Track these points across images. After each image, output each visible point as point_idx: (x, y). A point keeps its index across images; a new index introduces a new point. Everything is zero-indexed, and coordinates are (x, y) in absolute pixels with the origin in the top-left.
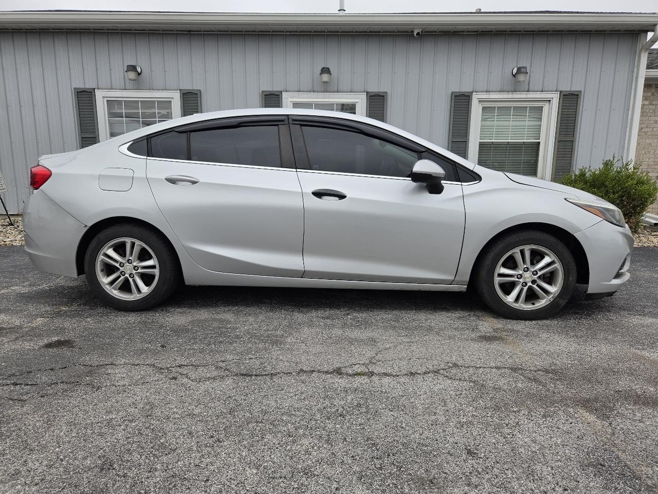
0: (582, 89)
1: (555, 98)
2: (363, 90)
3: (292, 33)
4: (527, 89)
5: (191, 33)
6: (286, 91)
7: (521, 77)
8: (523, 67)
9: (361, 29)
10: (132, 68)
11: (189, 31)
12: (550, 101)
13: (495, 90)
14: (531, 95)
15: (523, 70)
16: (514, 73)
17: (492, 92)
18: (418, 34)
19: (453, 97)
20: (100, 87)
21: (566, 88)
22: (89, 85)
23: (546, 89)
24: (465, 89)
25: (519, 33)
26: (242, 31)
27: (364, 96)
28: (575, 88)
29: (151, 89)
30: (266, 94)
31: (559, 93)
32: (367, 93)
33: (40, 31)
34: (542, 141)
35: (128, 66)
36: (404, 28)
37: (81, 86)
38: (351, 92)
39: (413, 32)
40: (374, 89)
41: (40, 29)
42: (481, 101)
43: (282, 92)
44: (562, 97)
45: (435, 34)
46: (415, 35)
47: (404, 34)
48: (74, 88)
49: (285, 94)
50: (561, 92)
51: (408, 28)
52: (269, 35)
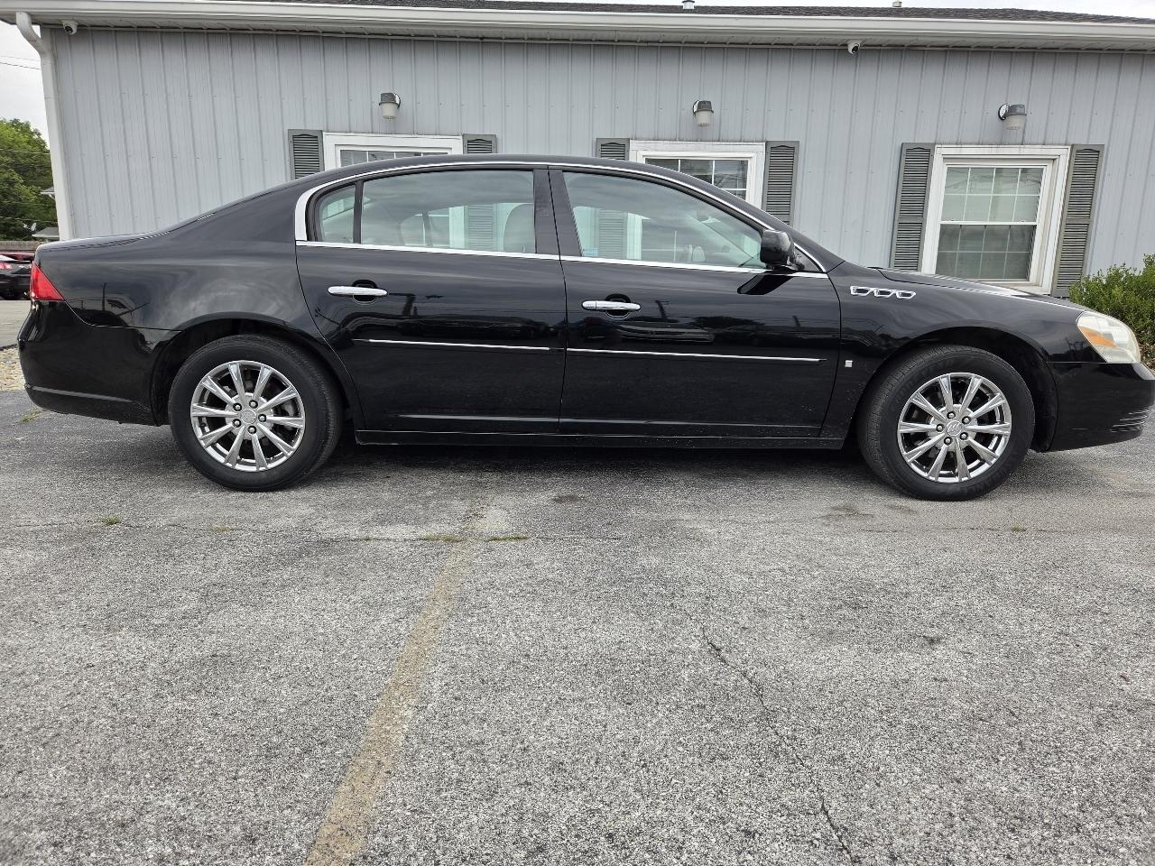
0: (1105, 142)
1: (1064, 155)
2: (759, 138)
3: (649, 44)
4: (1020, 140)
5: (485, 40)
6: (636, 139)
7: (1015, 121)
8: (1020, 106)
9: (764, 39)
10: (388, 98)
11: (482, 39)
12: (1054, 160)
13: (969, 141)
14: (1027, 151)
15: (1018, 110)
16: (1001, 115)
17: (964, 144)
18: (855, 49)
19: (904, 152)
20: (331, 128)
21: (1082, 140)
22: (312, 126)
23: (1050, 141)
24: (923, 139)
25: (1012, 50)
26: (568, 40)
27: (762, 147)
28: (1094, 141)
29: (415, 132)
30: (604, 143)
31: (1069, 147)
32: (767, 143)
34: (1039, 223)
35: (383, 95)
36: (832, 39)
37: (299, 126)
38: (740, 141)
39: (846, 45)
40: (777, 136)
41: (232, 29)
42: (946, 158)
43: (629, 139)
44: (1074, 153)
45: (879, 48)
46: (850, 51)
47: (828, 47)
48: (289, 130)
49: (633, 144)
50: (1073, 146)
51: (839, 39)
52: (612, 46)
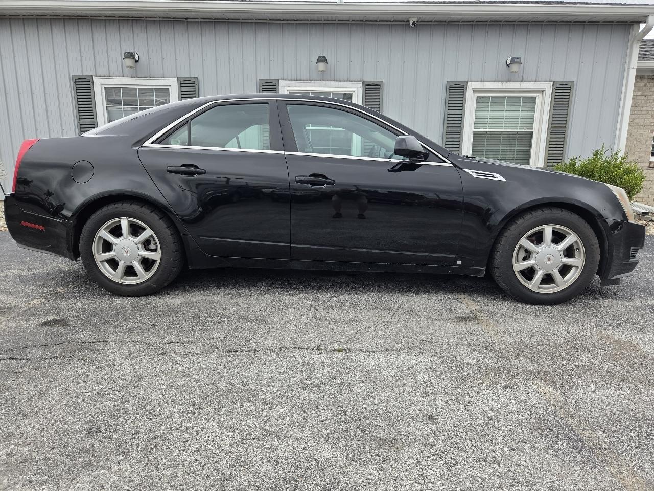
0: (574, 79)
1: (549, 88)
2: (359, 79)
3: (289, 22)
4: (521, 80)
5: (188, 20)
6: (283, 80)
7: (515, 68)
8: (517, 58)
9: (357, 18)
10: (130, 55)
11: (186, 19)
12: (543, 91)
13: (489, 80)
14: (525, 86)
15: (516, 60)
16: (508, 64)
17: (486, 82)
18: (414, 23)
19: (448, 87)
20: (98, 74)
21: (560, 78)
22: (87, 72)
23: (540, 80)
24: (460, 79)
25: (514, 23)
26: (239, 19)
27: (360, 85)
28: (568, 79)
29: (150, 77)
30: (263, 82)
31: (552, 83)
32: (363, 82)
33: (37, 17)
34: (535, 130)
35: (125, 53)
36: (400, 18)
37: (79, 73)
38: (347, 81)
39: (409, 21)
40: (370, 78)
42: (475, 91)
43: (279, 80)
44: (555, 87)
45: (430, 23)
46: (411, 24)
47: (400, 23)
48: (72, 75)
49: (282, 83)
50: (554, 82)
51: (404, 18)
52: (266, 23)
